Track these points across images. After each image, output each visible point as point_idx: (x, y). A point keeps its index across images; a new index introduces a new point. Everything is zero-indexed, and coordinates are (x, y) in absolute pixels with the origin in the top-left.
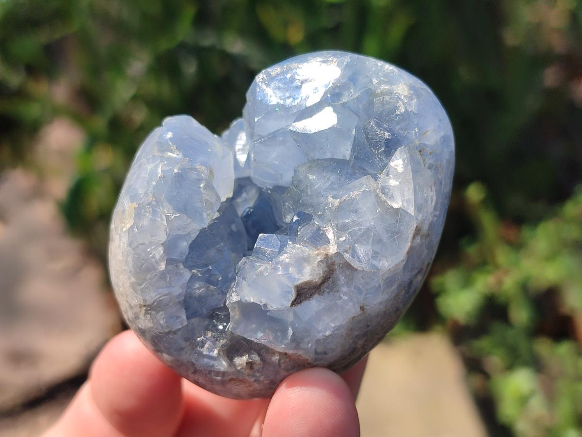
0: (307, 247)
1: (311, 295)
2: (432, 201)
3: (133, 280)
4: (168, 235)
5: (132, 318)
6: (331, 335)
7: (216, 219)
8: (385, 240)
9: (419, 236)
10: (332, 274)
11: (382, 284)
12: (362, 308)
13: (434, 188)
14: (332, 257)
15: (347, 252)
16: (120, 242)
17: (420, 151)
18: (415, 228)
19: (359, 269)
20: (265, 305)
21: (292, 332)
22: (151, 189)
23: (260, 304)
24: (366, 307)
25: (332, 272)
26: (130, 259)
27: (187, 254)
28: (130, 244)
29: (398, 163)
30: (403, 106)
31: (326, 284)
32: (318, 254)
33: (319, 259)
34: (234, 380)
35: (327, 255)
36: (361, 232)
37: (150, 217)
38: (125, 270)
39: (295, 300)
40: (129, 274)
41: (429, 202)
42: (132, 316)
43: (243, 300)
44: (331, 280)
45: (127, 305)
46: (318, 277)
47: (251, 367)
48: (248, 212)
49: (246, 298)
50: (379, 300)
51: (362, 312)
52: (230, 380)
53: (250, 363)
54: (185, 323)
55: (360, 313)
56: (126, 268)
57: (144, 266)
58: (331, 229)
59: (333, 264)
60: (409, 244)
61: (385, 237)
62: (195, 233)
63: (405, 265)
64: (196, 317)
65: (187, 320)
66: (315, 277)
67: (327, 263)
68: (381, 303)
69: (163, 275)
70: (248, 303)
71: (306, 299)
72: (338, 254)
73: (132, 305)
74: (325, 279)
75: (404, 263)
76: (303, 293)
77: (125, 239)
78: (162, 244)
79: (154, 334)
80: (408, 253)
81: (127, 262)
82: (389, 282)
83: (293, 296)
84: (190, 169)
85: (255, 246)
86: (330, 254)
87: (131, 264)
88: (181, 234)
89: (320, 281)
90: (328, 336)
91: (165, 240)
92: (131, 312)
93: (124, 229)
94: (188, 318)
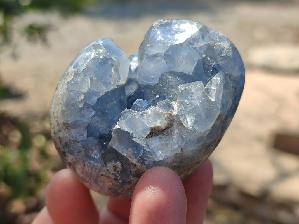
0: (161, 109)
1: (158, 134)
2: (229, 105)
3: (64, 108)
4: (89, 89)
5: (57, 131)
6: (162, 160)
7: (115, 89)
8: (202, 115)
9: (219, 120)
10: (172, 126)
11: (195, 139)
12: (182, 150)
13: (232, 98)
14: (173, 116)
15: (182, 116)
16: (62, 89)
17: (229, 77)
18: (218, 115)
19: (186, 127)
20: (132, 134)
21: (142, 153)
22: (86, 63)
23: (130, 133)
24: (184, 150)
25: (171, 125)
26: (65, 97)
27: (95, 103)
28: (67, 89)
29: (217, 79)
30: (225, 53)
31: (167, 131)
32: (167, 114)
33: (167, 116)
34: (104, 176)
35: (171, 115)
36: (191, 108)
37: (82, 77)
38: (60, 103)
39: (149, 135)
40: (63, 105)
41: (228, 105)
42: (57, 130)
43: (122, 129)
44: (170, 129)
45: (56, 123)
46: (164, 125)
47: (115, 169)
48: (131, 94)
49: (123, 128)
50: (191, 149)
51: (181, 152)
52: (101, 175)
53: (115, 166)
54: (86, 138)
55: (180, 153)
56: (62, 102)
57: (72, 102)
58: (176, 103)
59: (173, 120)
60: (214, 123)
61: (203, 115)
62: (102, 93)
63: (209, 134)
64: (92, 137)
65: (87, 137)
66: (162, 125)
67: (170, 119)
68: (192, 151)
69: (81, 110)
70: (123, 131)
71: (155, 136)
72: (177, 116)
73: (59, 123)
74: (167, 127)
75: (209, 132)
76: (154, 132)
77: (65, 87)
78: (84, 93)
79: (67, 141)
80: (212, 127)
81: (63, 99)
82: (199, 140)
83: (148, 132)
84: (109, 59)
85: (134, 103)
86: (173, 115)
87: (65, 100)
88: (95, 90)
89: (164, 128)
90: (161, 160)
91: (86, 92)
92: (57, 127)
93: (66, 82)
94: (88, 136)
